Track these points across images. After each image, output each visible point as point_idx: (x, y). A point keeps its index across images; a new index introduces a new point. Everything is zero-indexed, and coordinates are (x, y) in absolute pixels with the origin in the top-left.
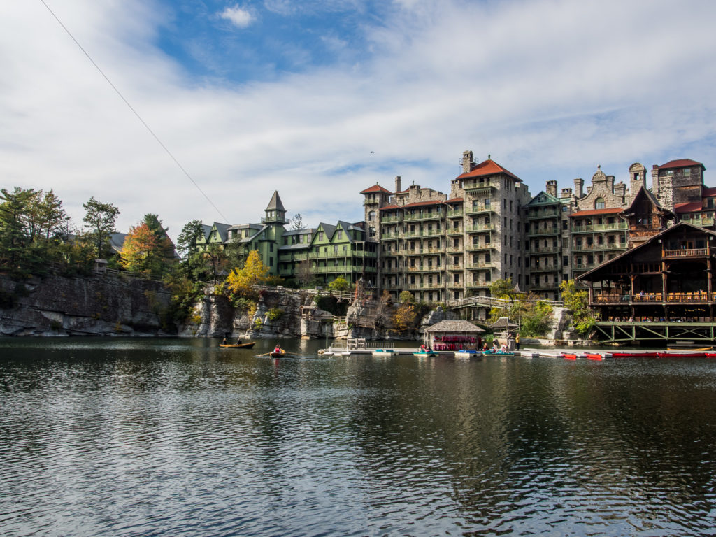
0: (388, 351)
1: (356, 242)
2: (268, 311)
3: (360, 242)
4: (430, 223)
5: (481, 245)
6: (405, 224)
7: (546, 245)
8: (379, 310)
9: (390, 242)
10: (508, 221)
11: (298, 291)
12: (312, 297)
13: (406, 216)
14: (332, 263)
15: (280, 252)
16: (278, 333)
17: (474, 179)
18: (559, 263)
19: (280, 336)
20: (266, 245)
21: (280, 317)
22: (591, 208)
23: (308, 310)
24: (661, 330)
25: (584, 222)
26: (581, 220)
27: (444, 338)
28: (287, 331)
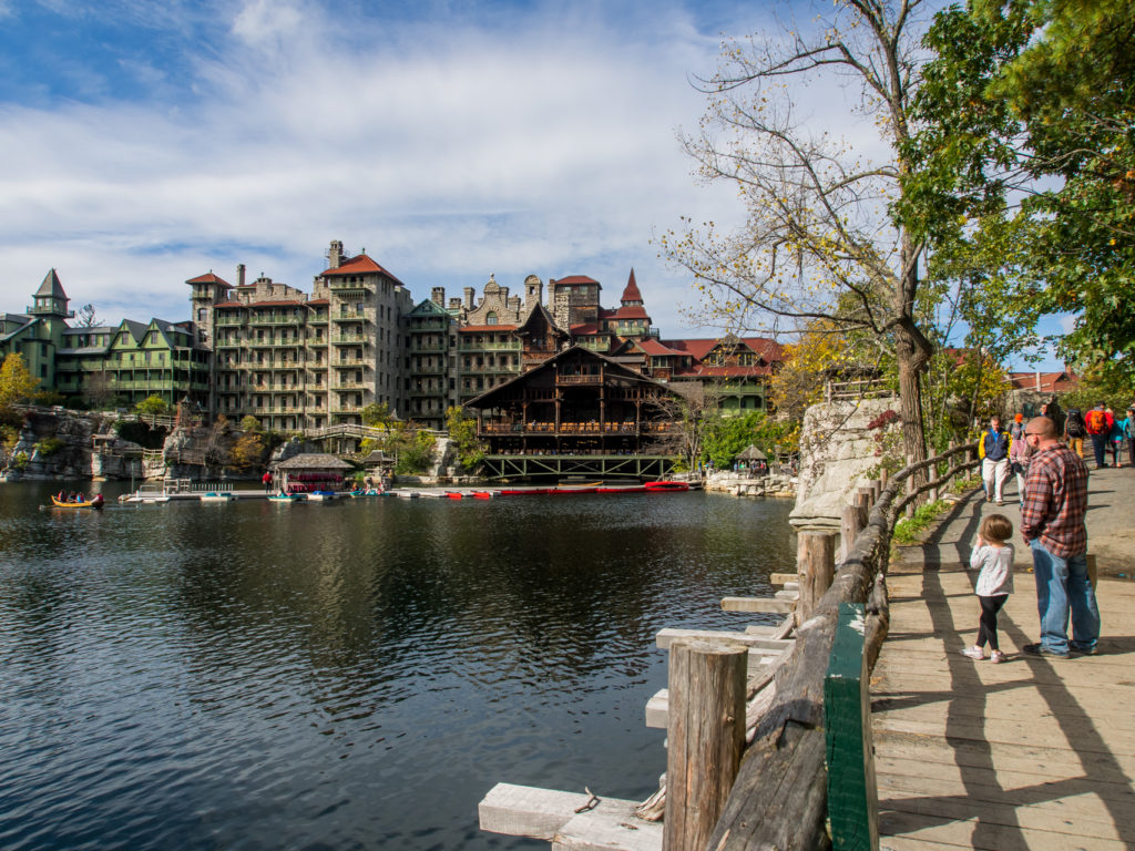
0: (223, 495)
1: (179, 349)
2: (37, 442)
3: (185, 349)
4: (284, 329)
5: (351, 361)
6: (251, 328)
7: (430, 364)
8: (212, 440)
9: (228, 352)
10: (385, 332)
11: (88, 413)
12: (110, 423)
13: (251, 319)
14: (142, 375)
15: (58, 358)
16: (55, 473)
17: (344, 277)
18: (445, 386)
19: (59, 477)
20: (35, 347)
21: (58, 450)
22: (483, 323)
23: (104, 440)
24: (552, 464)
25: (474, 340)
26: (471, 337)
27: (301, 477)
28: (70, 470)
